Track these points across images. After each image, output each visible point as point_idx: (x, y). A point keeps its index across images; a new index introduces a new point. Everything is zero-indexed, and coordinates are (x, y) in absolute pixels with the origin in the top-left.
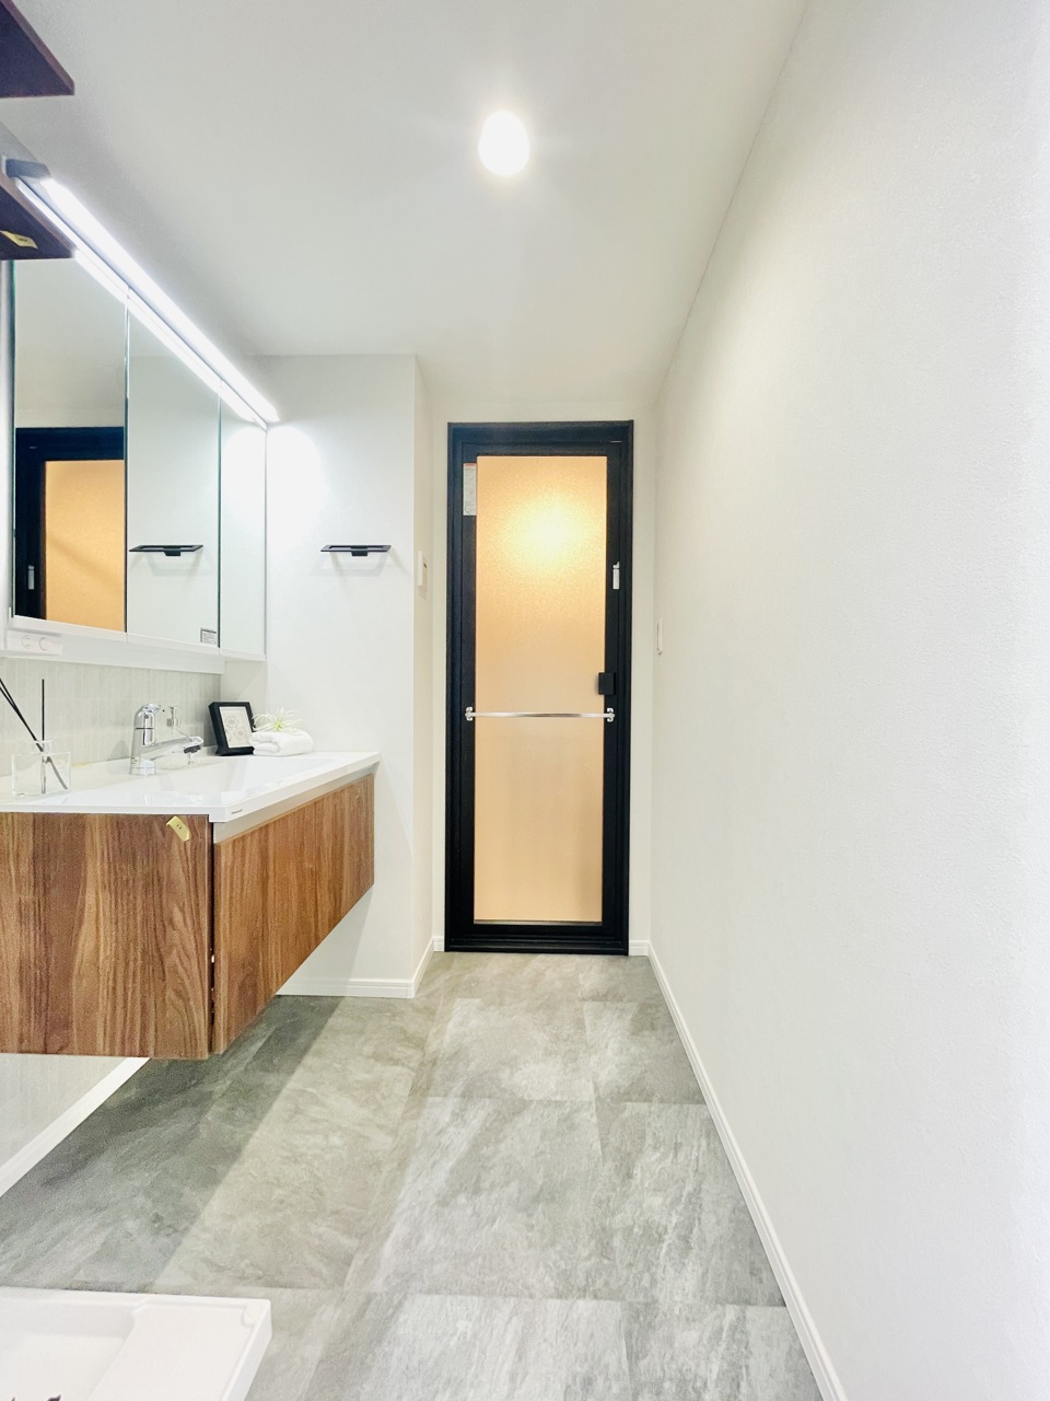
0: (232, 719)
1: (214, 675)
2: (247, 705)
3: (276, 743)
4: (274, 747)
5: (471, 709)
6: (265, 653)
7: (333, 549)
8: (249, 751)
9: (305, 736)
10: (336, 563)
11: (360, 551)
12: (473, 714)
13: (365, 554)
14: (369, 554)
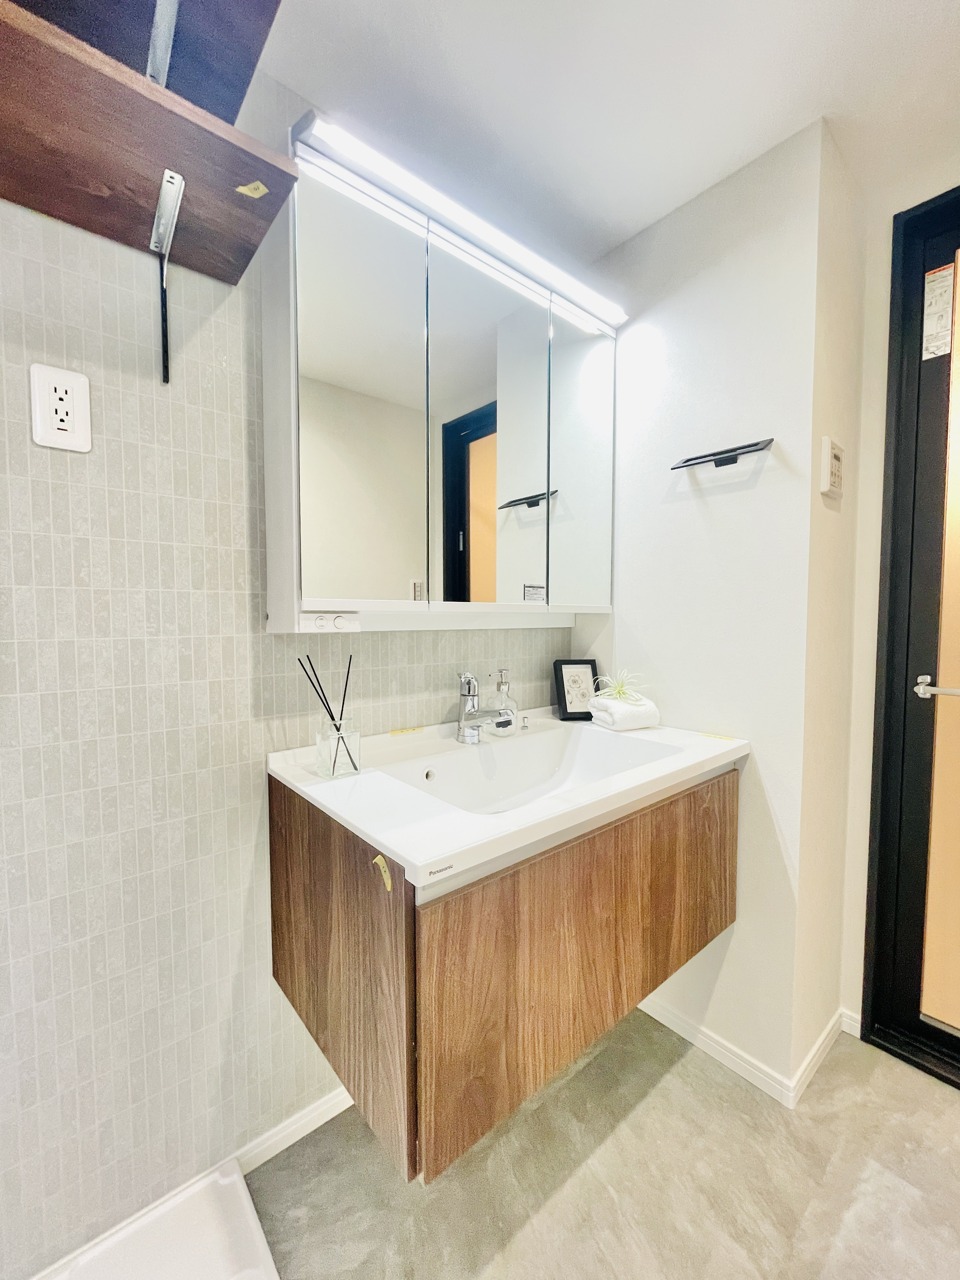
0: (575, 678)
1: (564, 628)
2: (592, 663)
3: (611, 714)
4: (609, 719)
5: (928, 679)
6: (611, 603)
7: (689, 463)
8: (586, 717)
9: (648, 705)
10: (694, 481)
11: (726, 458)
12: (933, 690)
13: (733, 460)
14: (741, 459)
